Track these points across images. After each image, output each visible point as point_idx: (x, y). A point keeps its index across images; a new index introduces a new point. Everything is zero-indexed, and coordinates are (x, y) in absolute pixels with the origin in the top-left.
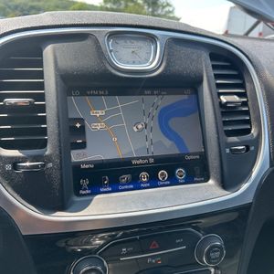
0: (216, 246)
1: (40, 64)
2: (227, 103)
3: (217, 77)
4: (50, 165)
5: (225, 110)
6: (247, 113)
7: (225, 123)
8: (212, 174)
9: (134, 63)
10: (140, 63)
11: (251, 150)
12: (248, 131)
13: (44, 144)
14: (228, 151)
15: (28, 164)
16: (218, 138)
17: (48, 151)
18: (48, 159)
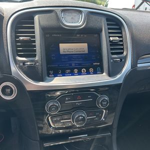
1: (33, 23)
2: (113, 40)
3: (109, 29)
4: (37, 64)
5: (112, 43)
6: (122, 45)
7: (111, 49)
8: (105, 71)
9: (72, 23)
10: (75, 23)
11: (123, 61)
12: (122, 53)
13: (35, 56)
14: (112, 61)
15: (28, 63)
16: (108, 55)
17: (37, 59)
18: (37, 62)
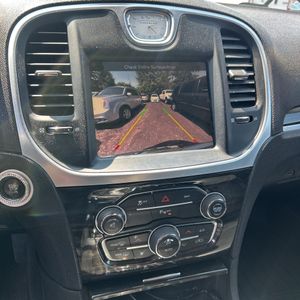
0: (218, 202)
1: (65, 38)
2: (234, 77)
3: (227, 51)
4: (77, 129)
5: (233, 83)
6: (253, 86)
7: (232, 95)
8: (218, 141)
9: (150, 37)
10: (155, 38)
11: (255, 120)
12: (253, 103)
13: (71, 111)
14: (233, 120)
15: (56, 128)
16: (225, 109)
17: (75, 117)
18: (75, 124)
